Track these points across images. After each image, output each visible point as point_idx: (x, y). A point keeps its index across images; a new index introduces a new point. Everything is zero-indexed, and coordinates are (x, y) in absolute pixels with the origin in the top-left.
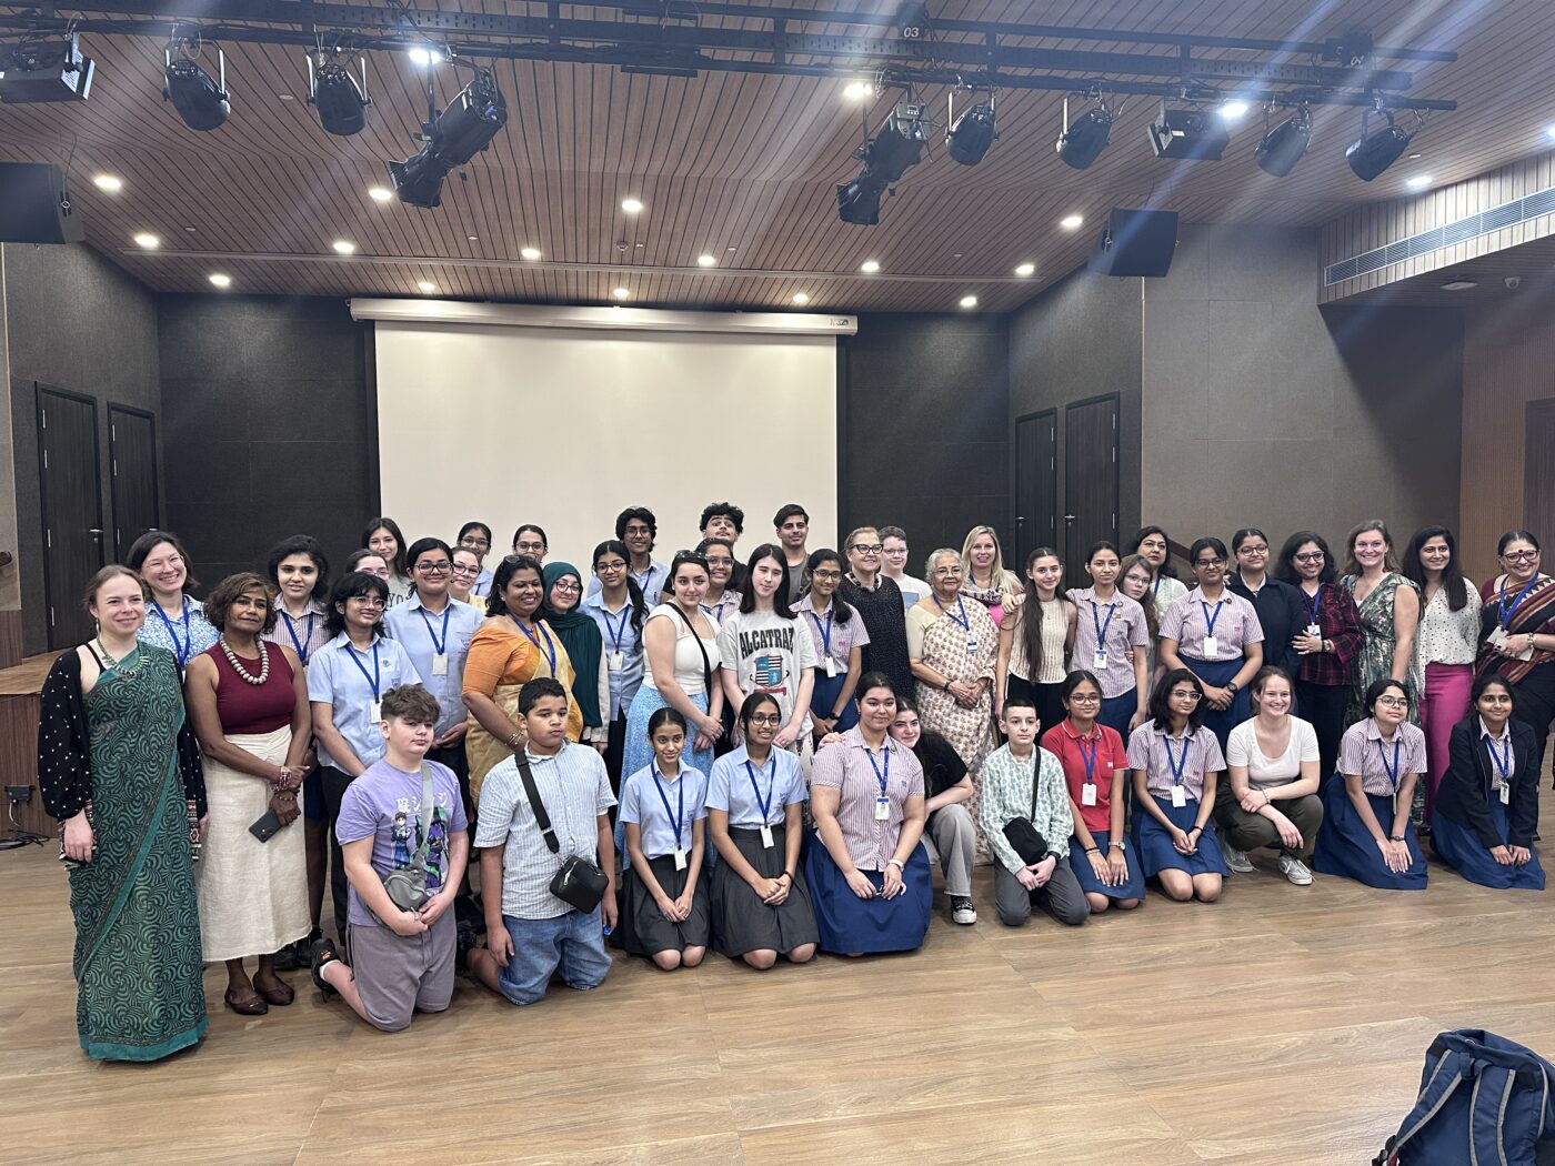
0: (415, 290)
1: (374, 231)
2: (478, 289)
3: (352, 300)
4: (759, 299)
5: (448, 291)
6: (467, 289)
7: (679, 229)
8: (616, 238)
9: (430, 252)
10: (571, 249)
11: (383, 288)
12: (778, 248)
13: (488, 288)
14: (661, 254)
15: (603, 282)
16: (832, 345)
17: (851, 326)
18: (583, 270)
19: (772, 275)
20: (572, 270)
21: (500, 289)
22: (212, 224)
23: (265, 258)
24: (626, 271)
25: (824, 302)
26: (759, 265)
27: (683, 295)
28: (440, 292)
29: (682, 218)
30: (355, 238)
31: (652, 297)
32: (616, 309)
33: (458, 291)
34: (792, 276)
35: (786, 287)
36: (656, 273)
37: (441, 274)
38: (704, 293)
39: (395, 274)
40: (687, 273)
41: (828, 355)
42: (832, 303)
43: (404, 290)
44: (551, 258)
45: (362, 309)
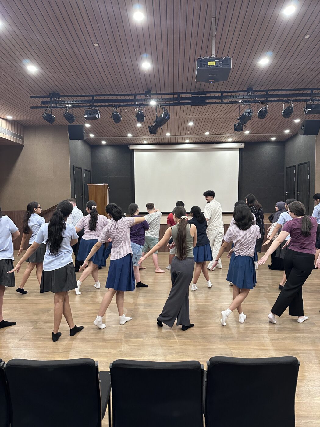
0: (143, 143)
1: (136, 132)
2: (156, 142)
3: (130, 145)
4: (220, 140)
5: (149, 143)
6: (154, 142)
7: (201, 127)
8: (187, 130)
9: (147, 135)
10: (177, 133)
11: (136, 142)
12: (224, 130)
13: (158, 142)
14: (197, 133)
15: (183, 139)
16: (237, 150)
17: (243, 146)
18: (179, 137)
19: (223, 135)
20: (177, 137)
21: (161, 142)
22: (105, 132)
23: (114, 138)
24: (188, 136)
25: (236, 140)
26: (220, 133)
27: (202, 141)
28: (148, 143)
29: (202, 125)
30: (132, 133)
31: (194, 141)
32: (186, 145)
33: (152, 142)
34: (228, 135)
35: (226, 138)
36: (196, 136)
37: (149, 139)
38: (207, 140)
39: (139, 140)
40: (203, 136)
41: (237, 153)
42: (238, 140)
43: (140, 143)
44: (172, 135)
45: (131, 147)
